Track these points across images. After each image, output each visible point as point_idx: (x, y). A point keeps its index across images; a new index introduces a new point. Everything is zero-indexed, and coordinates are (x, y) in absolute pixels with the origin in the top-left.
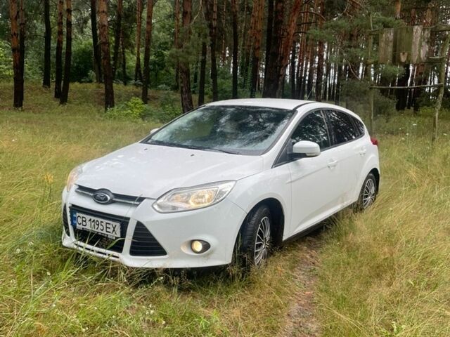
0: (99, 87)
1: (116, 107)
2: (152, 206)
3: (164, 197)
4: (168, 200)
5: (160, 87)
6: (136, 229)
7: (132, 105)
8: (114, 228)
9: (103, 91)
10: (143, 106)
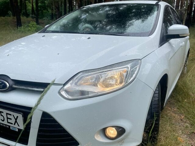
0: (14, 19)
1: (23, 26)
2: (59, 93)
3: (71, 82)
4: (76, 84)
5: (44, 18)
6: (42, 121)
7: (31, 25)
8: (16, 119)
9: (16, 20)
10: (37, 26)
